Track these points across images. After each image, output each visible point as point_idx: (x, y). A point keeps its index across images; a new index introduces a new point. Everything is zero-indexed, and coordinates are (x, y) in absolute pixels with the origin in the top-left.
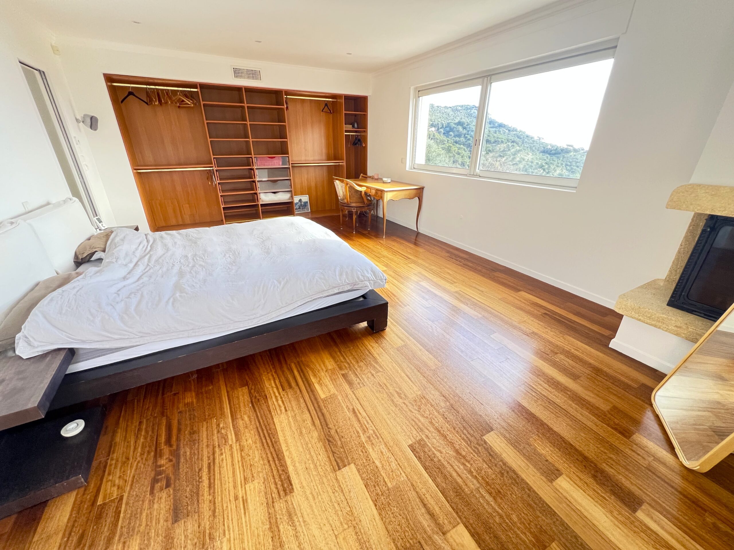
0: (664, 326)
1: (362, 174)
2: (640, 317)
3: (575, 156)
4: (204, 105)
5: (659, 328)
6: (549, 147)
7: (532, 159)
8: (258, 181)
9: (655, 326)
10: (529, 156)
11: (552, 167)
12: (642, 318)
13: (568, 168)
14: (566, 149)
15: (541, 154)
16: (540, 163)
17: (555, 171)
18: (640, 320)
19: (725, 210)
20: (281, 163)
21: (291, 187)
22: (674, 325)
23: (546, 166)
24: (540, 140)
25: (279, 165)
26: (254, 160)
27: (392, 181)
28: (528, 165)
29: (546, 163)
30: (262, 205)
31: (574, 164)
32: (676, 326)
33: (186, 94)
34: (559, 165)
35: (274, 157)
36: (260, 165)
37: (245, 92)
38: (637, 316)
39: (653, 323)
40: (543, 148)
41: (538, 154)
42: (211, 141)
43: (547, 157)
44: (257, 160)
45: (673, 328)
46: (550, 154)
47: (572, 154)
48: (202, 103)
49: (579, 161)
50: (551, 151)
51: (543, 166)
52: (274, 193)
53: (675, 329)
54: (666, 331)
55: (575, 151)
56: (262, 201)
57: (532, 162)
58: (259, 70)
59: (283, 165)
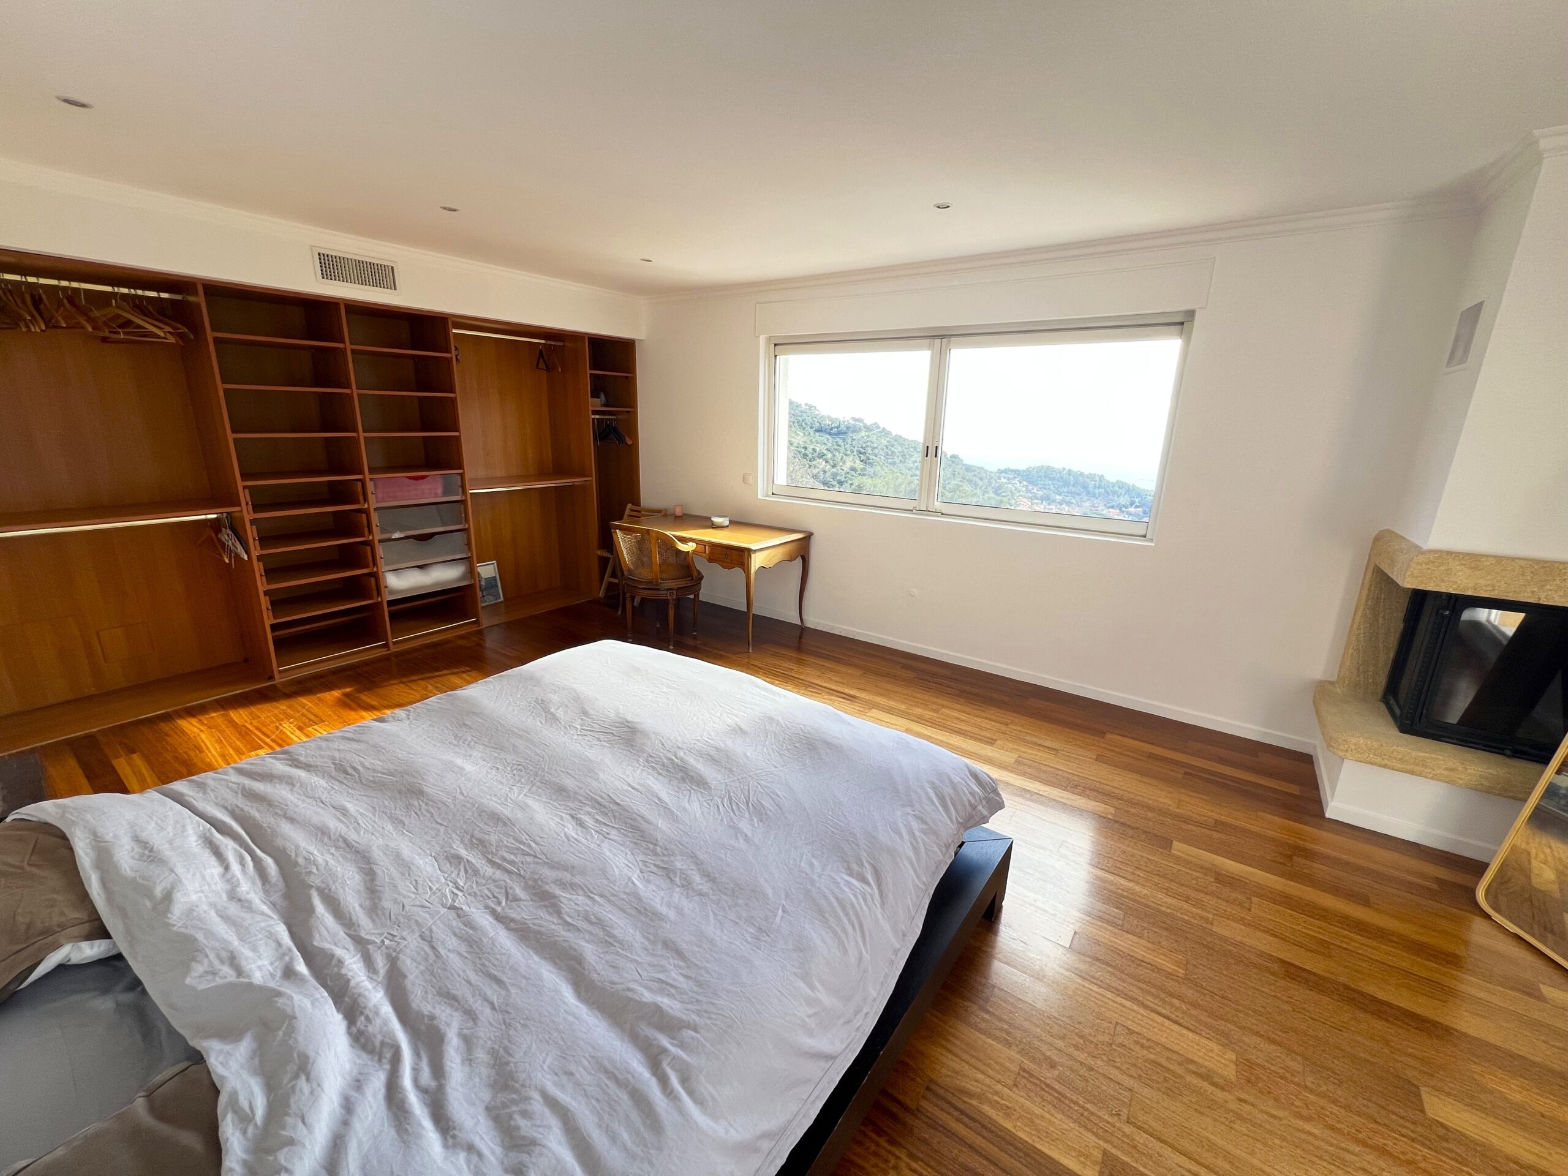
0: (1428, 770)
1: (629, 505)
2: (1386, 762)
3: (868, 437)
4: (216, 340)
5: (1420, 775)
6: (828, 422)
7: (805, 442)
8: (380, 541)
9: (1412, 773)
10: (799, 438)
11: (838, 456)
12: (1388, 763)
13: (863, 457)
14: (854, 426)
15: (817, 434)
16: (818, 449)
17: (844, 463)
18: (1385, 766)
19: (1494, 590)
20: (440, 491)
21: (470, 549)
22: (1443, 767)
23: (829, 455)
24: (810, 409)
25: (436, 496)
26: (370, 486)
27: (730, 522)
28: (800, 452)
29: (828, 450)
30: (391, 603)
31: (869, 450)
32: (1446, 769)
33: (139, 306)
34: (849, 452)
35: (423, 477)
36: (383, 501)
37: (347, 312)
38: (1378, 760)
39: (1408, 767)
40: (818, 425)
41: (812, 434)
42: (235, 440)
43: (828, 440)
44: (375, 487)
45: (1443, 772)
46: (830, 434)
47: (863, 433)
48: (210, 335)
49: (875, 445)
50: (832, 429)
51: (824, 455)
52: (420, 567)
53: (1445, 773)
54: (1432, 778)
55: (868, 428)
56: (392, 592)
57: (805, 448)
58: (390, 264)
59: (445, 494)
